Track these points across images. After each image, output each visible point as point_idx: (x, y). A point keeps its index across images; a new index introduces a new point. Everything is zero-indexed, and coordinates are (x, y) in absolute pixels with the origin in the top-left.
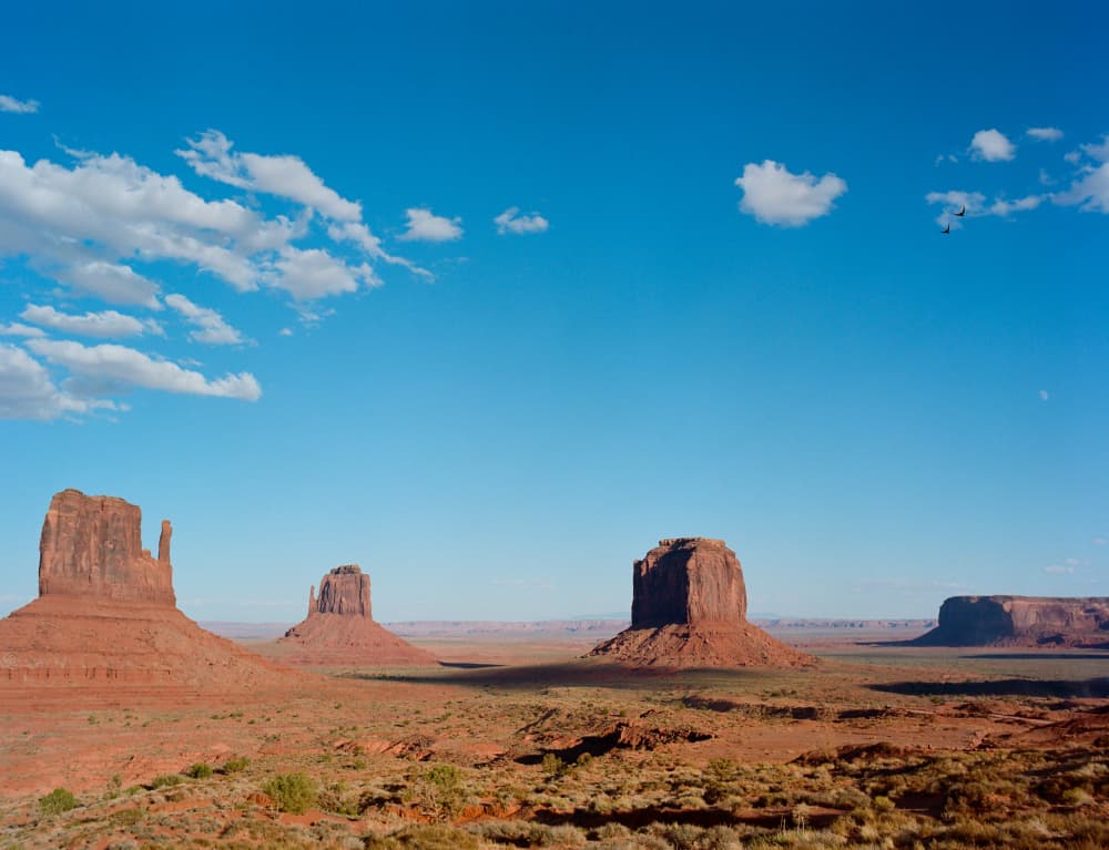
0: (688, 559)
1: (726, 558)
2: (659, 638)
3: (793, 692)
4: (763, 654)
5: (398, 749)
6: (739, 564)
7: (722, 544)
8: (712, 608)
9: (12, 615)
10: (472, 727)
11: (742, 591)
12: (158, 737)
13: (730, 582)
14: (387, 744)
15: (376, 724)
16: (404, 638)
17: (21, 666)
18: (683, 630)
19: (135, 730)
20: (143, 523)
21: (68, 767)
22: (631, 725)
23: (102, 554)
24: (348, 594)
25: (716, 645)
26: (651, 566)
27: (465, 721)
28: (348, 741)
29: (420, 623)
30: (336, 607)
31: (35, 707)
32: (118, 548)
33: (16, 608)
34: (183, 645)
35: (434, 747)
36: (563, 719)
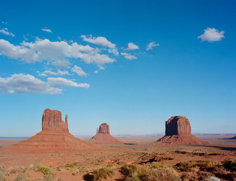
0: (178, 120)
1: (186, 120)
2: (171, 138)
3: (200, 150)
4: (195, 141)
5: (112, 162)
6: (189, 121)
7: (185, 117)
8: (183, 131)
9: (37, 134)
10: (129, 157)
11: (190, 127)
12: (64, 159)
13: (187, 126)
14: (110, 160)
15: (109, 156)
16: (117, 139)
17: (39, 144)
18: (177, 136)
19: (60, 157)
20: (62, 115)
21: (47, 165)
22: (157, 156)
23: (54, 122)
24: (105, 129)
25: (184, 139)
26: (169, 122)
27: (128, 156)
28: (102, 160)
29: (121, 135)
30: (102, 132)
31: (41, 153)
32: (57, 120)
33: (38, 133)
34: (70, 140)
35: (120, 161)
36: (148, 155)
